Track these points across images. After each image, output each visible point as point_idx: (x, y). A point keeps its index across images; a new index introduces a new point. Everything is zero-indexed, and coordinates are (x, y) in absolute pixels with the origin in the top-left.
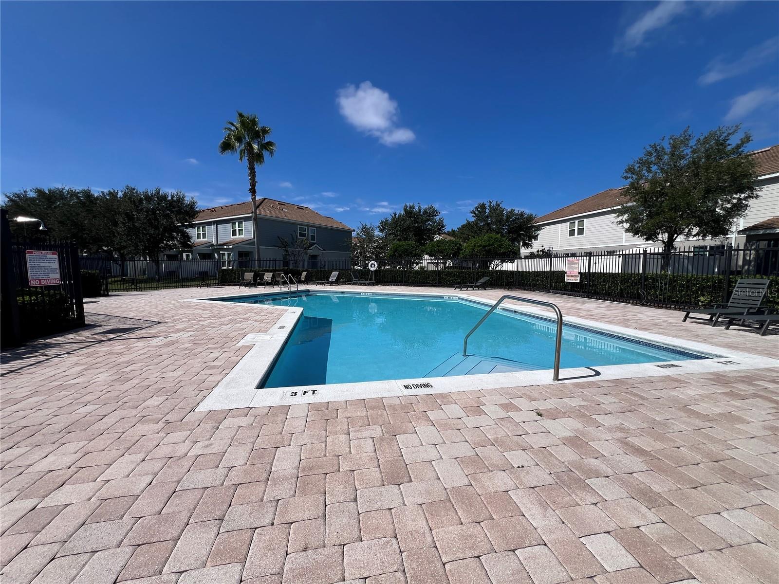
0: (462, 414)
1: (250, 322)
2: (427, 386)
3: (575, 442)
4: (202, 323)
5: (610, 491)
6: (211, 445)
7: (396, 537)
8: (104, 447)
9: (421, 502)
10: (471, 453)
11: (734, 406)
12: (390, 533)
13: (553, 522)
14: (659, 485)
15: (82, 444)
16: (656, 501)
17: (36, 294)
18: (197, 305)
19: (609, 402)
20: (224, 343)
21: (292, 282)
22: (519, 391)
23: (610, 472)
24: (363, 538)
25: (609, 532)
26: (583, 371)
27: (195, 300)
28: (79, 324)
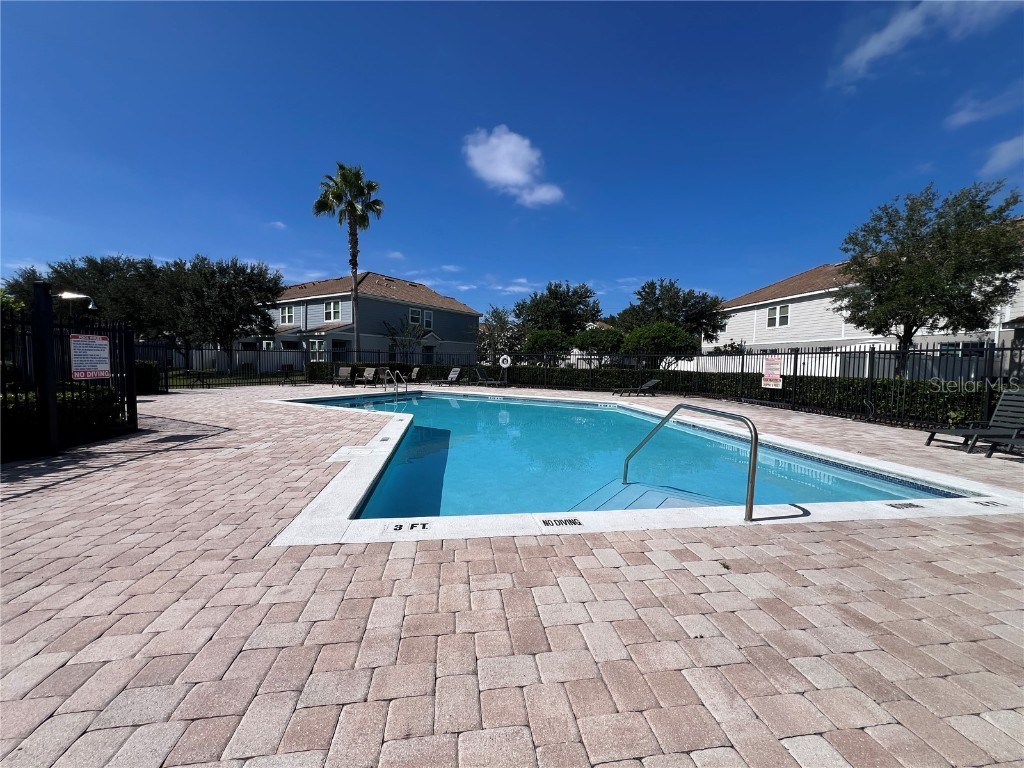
0: (619, 561)
1: (345, 431)
2: (573, 522)
3: (774, 606)
4: (283, 431)
5: (822, 676)
6: (289, 591)
7: (528, 726)
8: (154, 589)
9: (562, 680)
10: (631, 616)
11: (998, 564)
12: (521, 720)
13: (743, 715)
14: (893, 671)
15: (128, 582)
16: (888, 692)
17: (80, 389)
18: (278, 407)
19: (822, 552)
20: (311, 458)
21: (399, 381)
22: (698, 533)
23: (823, 650)
24: (484, 725)
25: (821, 734)
26: (785, 509)
27: (276, 401)
28: (130, 428)
